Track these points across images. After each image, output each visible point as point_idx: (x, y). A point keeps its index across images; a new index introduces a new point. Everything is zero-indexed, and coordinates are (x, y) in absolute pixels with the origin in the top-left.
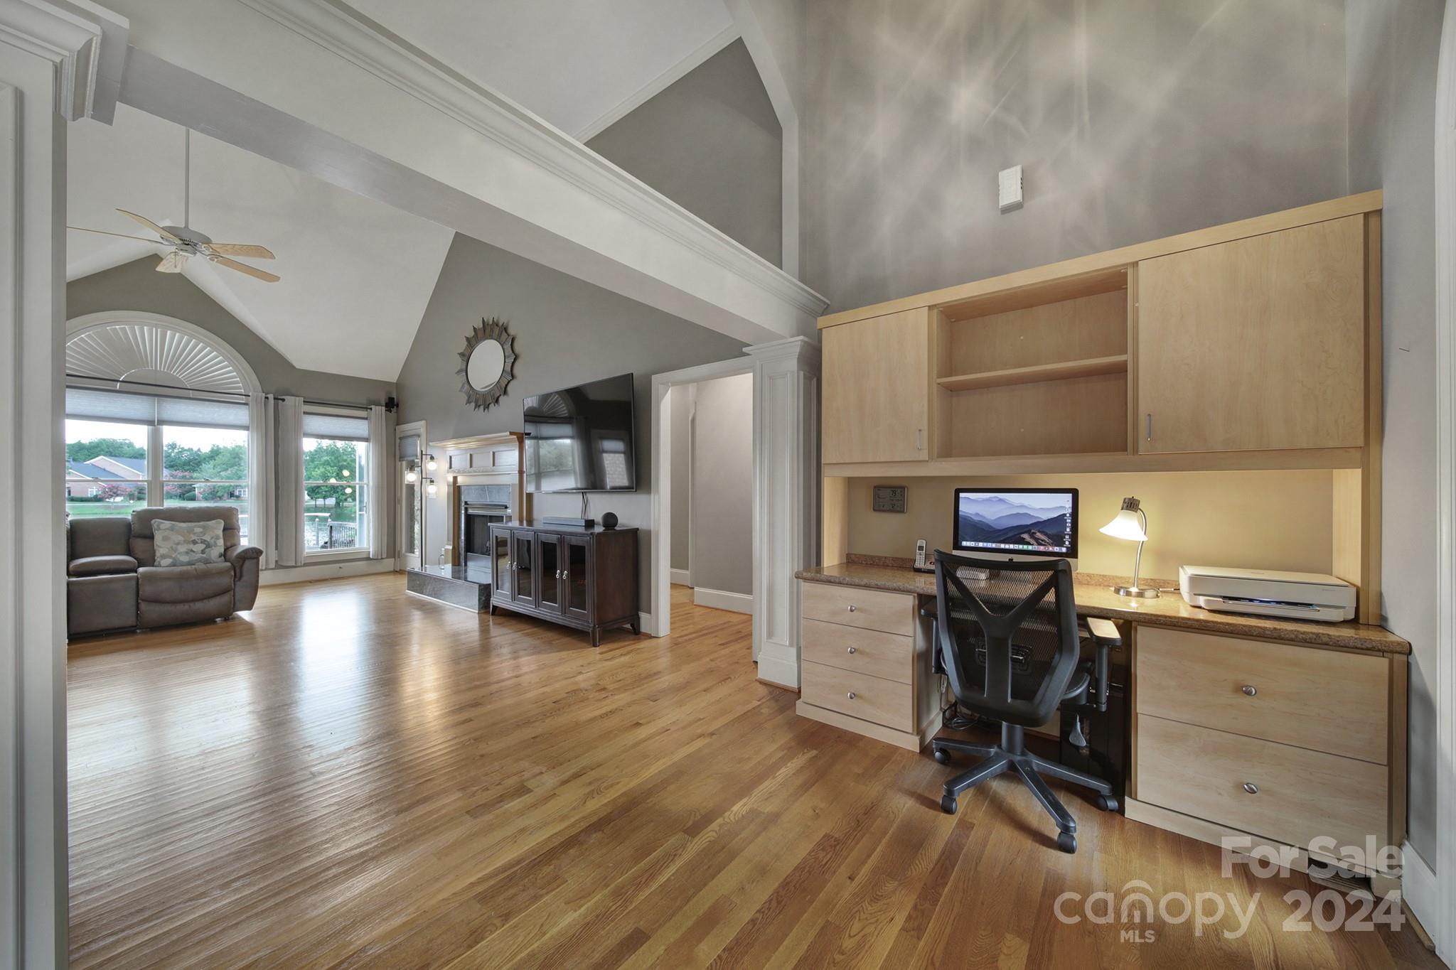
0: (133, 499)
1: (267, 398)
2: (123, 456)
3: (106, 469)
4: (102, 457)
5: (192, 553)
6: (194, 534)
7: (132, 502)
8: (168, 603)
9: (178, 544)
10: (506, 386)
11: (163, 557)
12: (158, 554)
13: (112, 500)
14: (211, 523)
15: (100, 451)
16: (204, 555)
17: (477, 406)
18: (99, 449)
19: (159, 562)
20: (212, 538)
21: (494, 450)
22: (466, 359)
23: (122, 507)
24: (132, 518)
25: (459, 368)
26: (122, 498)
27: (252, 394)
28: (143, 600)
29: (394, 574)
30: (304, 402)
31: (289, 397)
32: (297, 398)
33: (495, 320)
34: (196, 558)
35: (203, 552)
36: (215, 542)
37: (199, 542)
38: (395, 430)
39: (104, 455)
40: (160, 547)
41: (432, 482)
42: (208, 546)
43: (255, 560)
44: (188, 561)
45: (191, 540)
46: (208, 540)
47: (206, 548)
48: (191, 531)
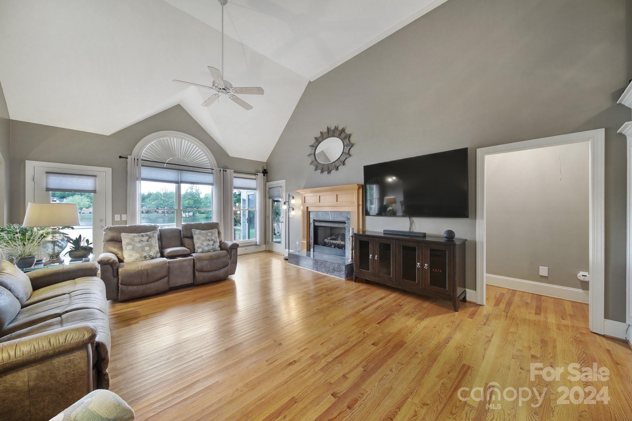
1: (220, 170)
5: (209, 246)
6: (209, 236)
8: (206, 272)
9: (203, 241)
10: (345, 160)
11: (199, 248)
12: (196, 246)
16: (213, 247)
17: (322, 172)
19: (197, 250)
21: (337, 194)
22: (314, 148)
24: (182, 228)
25: (309, 153)
27: (215, 169)
28: (197, 271)
29: (266, 253)
30: (234, 172)
31: (228, 170)
32: (231, 170)
33: (336, 127)
34: (210, 248)
35: (213, 245)
36: (216, 240)
37: (211, 240)
38: (266, 184)
40: (197, 243)
41: (293, 209)
42: (214, 242)
43: (236, 249)
44: (208, 250)
45: (208, 239)
46: (214, 239)
47: (214, 243)
48: (207, 235)
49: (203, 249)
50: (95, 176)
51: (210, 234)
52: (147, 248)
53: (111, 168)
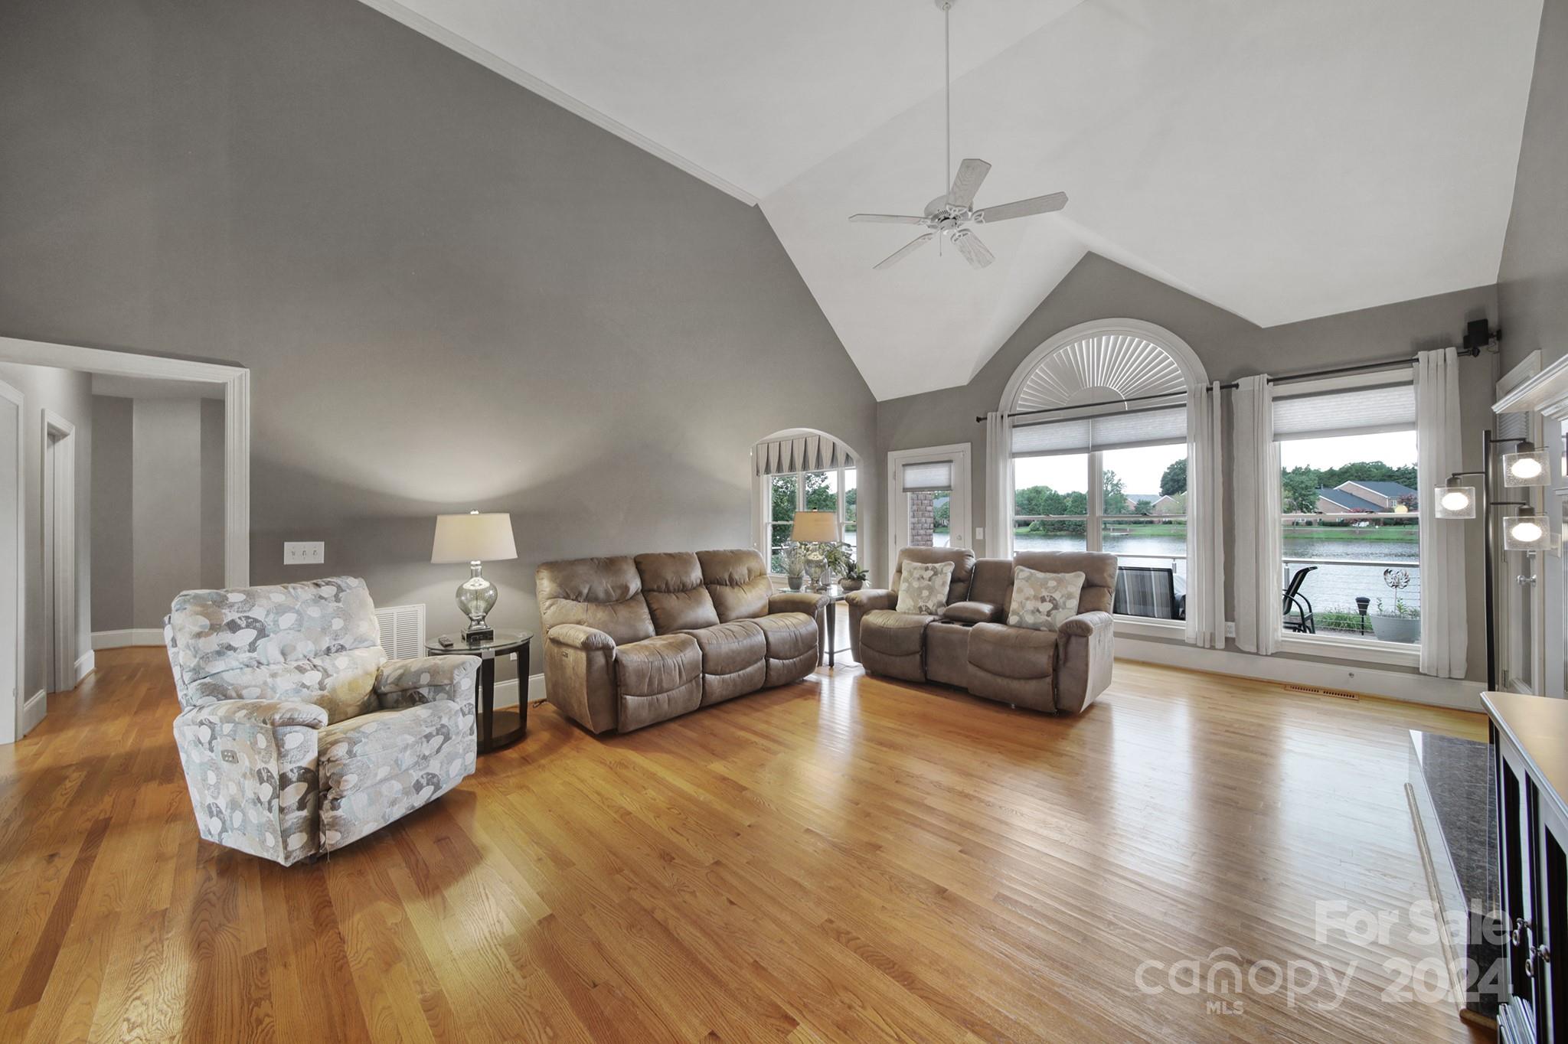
0: (1379, 525)
2: (1370, 480)
3: (1354, 494)
4: (1349, 482)
5: (1039, 614)
6: (1046, 588)
7: (1377, 527)
9: (1027, 599)
11: (1016, 613)
12: (1011, 610)
13: (1357, 525)
14: (1068, 576)
15: (1349, 476)
16: (1049, 619)
18: (1348, 474)
19: (1010, 621)
20: (1062, 596)
23: (1366, 532)
26: (1368, 523)
27: (1190, 389)
30: (1270, 380)
34: (1041, 621)
35: (1049, 614)
36: (1064, 603)
37: (1048, 600)
39: (1351, 480)
40: (1014, 601)
41: (1527, 512)
42: (1056, 607)
43: (1085, 640)
44: (1034, 624)
45: (1041, 596)
46: (1057, 599)
47: (1052, 609)
48: (1044, 584)
49: (1021, 617)
50: (950, 461)
51: (1052, 584)
52: (925, 593)
53: (970, 444)
